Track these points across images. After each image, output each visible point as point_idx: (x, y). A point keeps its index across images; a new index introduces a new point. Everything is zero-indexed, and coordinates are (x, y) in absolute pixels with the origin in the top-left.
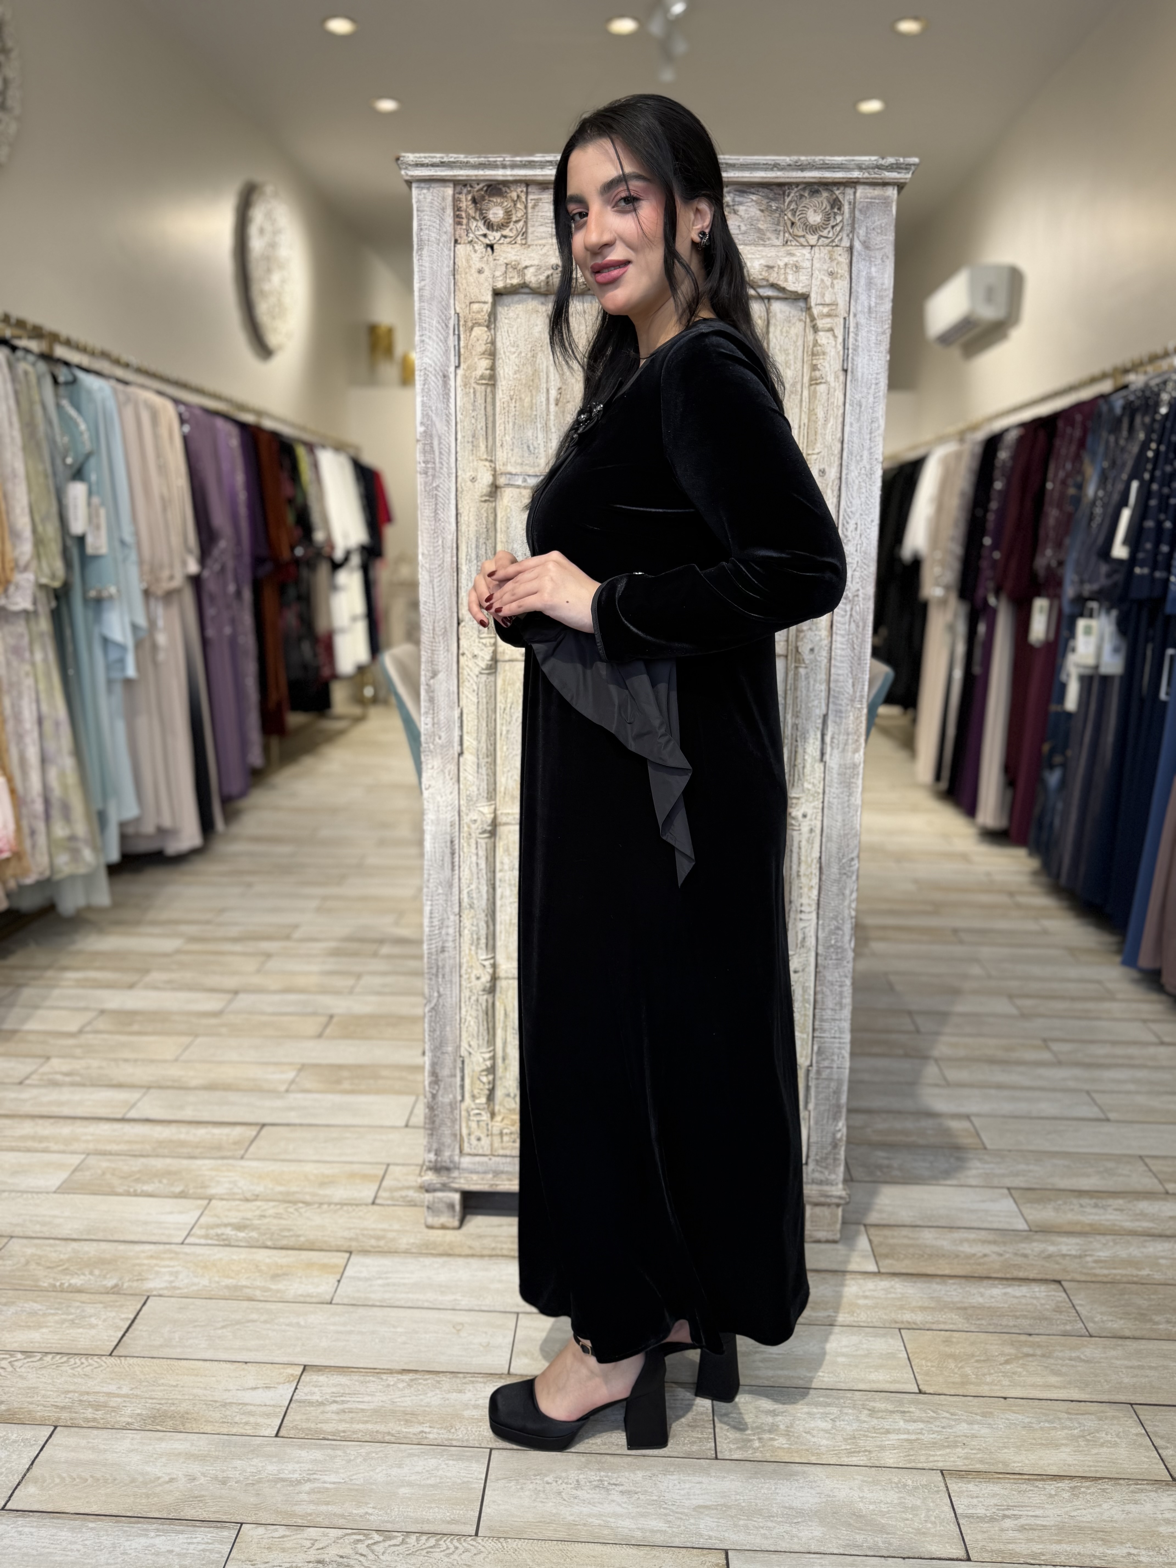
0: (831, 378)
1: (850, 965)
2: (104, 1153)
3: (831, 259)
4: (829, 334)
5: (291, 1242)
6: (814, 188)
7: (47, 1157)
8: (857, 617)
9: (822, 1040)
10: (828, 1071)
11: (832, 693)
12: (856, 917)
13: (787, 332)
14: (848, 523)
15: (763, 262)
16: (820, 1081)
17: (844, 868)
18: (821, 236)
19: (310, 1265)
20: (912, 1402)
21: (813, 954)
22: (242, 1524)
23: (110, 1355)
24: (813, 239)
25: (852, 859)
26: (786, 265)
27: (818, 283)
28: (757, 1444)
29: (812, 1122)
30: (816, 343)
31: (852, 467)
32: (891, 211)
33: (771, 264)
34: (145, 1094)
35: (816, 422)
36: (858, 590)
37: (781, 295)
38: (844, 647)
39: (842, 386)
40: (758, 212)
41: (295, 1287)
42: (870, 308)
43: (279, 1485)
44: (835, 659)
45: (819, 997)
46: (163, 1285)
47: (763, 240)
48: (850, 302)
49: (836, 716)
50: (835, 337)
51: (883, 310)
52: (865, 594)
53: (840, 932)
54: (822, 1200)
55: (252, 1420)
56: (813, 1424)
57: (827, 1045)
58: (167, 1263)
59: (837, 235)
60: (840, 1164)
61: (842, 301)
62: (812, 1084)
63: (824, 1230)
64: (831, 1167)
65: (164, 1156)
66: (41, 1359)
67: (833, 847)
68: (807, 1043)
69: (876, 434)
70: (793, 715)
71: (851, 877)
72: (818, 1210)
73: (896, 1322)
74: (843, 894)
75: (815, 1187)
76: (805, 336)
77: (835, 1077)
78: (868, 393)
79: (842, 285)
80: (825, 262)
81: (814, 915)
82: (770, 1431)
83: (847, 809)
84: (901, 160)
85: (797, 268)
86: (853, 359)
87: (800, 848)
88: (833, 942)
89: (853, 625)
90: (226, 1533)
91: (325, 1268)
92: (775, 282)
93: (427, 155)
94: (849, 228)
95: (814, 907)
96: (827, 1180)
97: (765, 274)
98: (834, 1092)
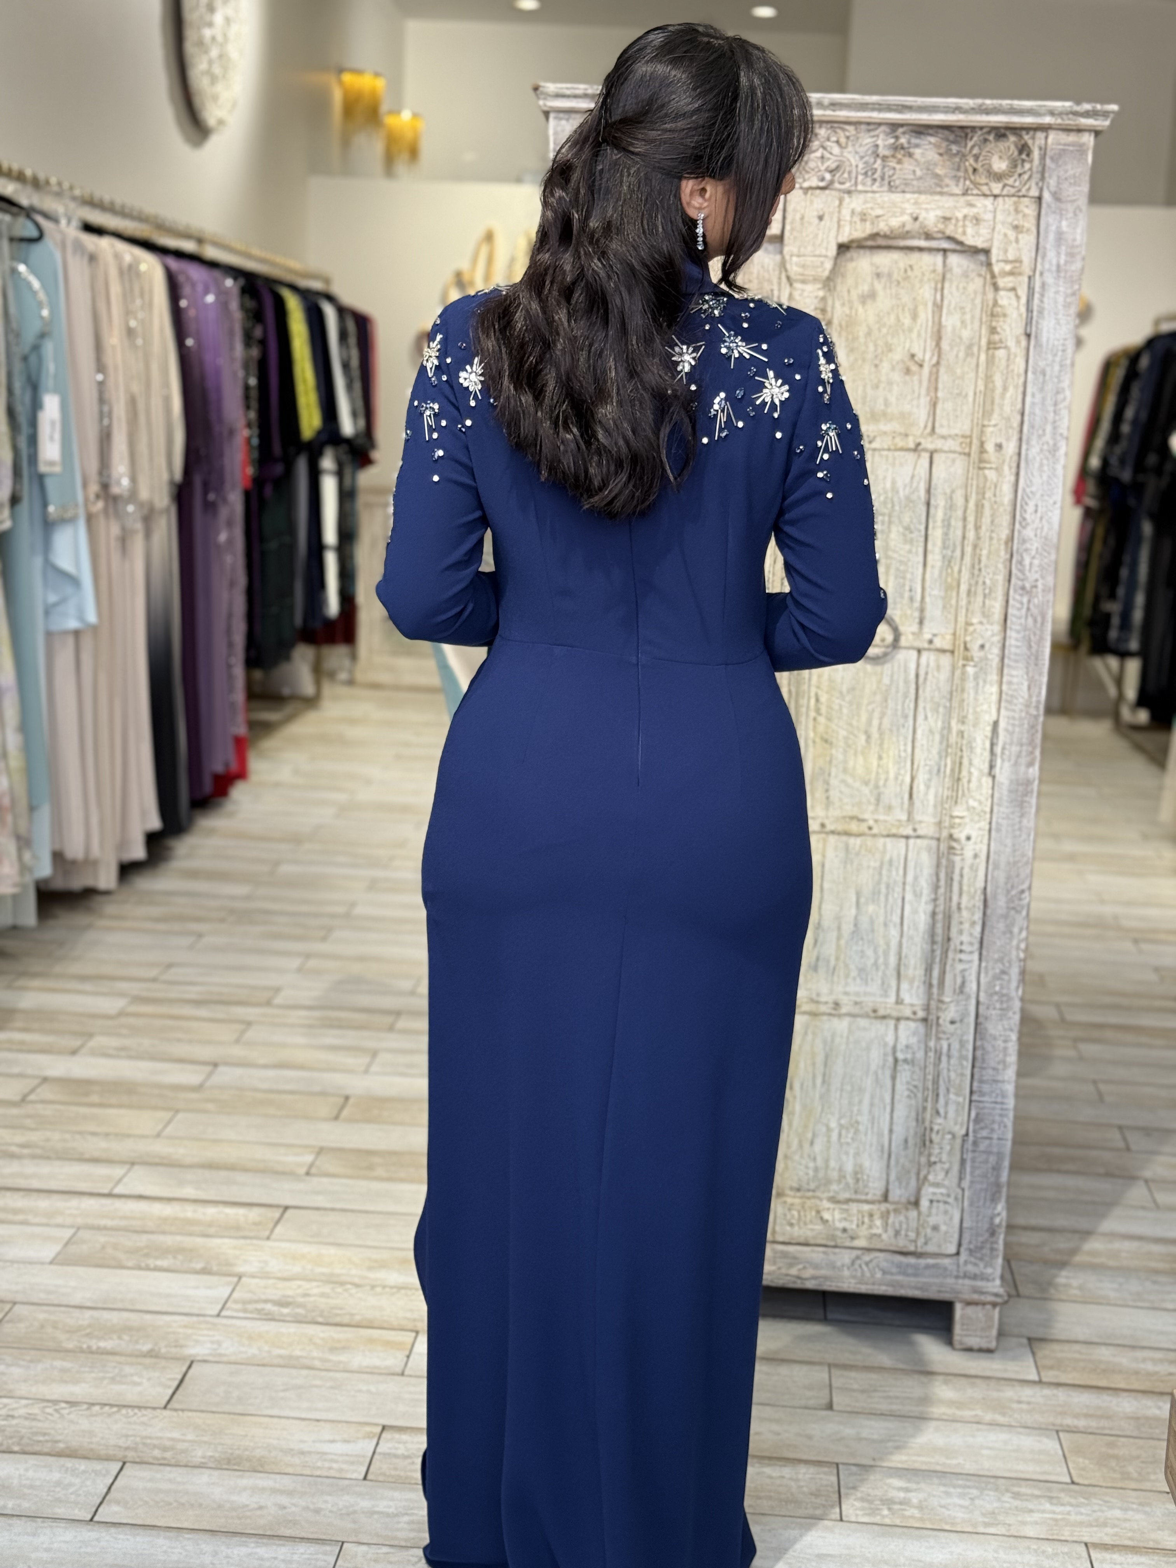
0: (1011, 343)
1: (1017, 1018)
2: (98, 1228)
3: (1017, 211)
4: (1011, 294)
5: (346, 1320)
6: (1001, 132)
7: (28, 1229)
8: (1034, 611)
9: (981, 1105)
10: (987, 1142)
11: (1004, 696)
12: (1024, 960)
13: (965, 288)
14: (1027, 504)
15: (939, 213)
16: (977, 1154)
17: (1013, 902)
18: (1005, 186)
19: (371, 1341)
20: (1063, 1490)
21: (973, 1002)
22: (343, 1543)
23: (165, 1407)
24: (996, 188)
25: (1023, 892)
26: (965, 217)
27: (1001, 237)
28: (886, 1512)
29: (966, 1203)
30: (996, 303)
31: (1034, 442)
32: (1086, 160)
33: (948, 215)
34: (129, 1171)
35: (993, 391)
36: (1037, 580)
37: (958, 248)
38: (1019, 644)
39: (1024, 352)
40: (937, 157)
41: (359, 1359)
42: (1058, 266)
43: (376, 1516)
44: (1009, 658)
45: (979, 1053)
46: (206, 1352)
47: (941, 186)
48: (1036, 259)
49: (1008, 723)
50: (1018, 297)
51: (1073, 268)
52: (1044, 585)
53: (1006, 977)
54: (976, 1297)
55: (335, 1465)
56: (949, 1501)
57: (986, 1111)
58: (205, 1332)
59: (1025, 184)
60: (997, 1256)
61: (1027, 258)
62: (969, 1156)
63: (976, 1336)
64: (987, 1259)
65: (172, 1233)
66: (88, 1409)
67: (1001, 876)
68: (963, 1108)
69: (1061, 406)
70: (958, 721)
71: (1018, 912)
72: (970, 1310)
73: (1054, 1425)
74: (1011, 932)
75: (967, 1282)
76: (984, 293)
77: (995, 1150)
78: (1053, 361)
79: (1028, 240)
80: (1009, 214)
81: (976, 957)
82: (901, 1503)
83: (1018, 833)
84: (1098, 107)
85: (977, 220)
86: (1037, 323)
87: (962, 876)
88: (997, 988)
89: (1030, 621)
90: (328, 1548)
91: (389, 1344)
92: (952, 235)
93: (569, 85)
94: (1039, 176)
95: (976, 946)
96: (982, 1274)
97: (941, 226)
98: (994, 1169)
